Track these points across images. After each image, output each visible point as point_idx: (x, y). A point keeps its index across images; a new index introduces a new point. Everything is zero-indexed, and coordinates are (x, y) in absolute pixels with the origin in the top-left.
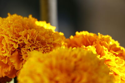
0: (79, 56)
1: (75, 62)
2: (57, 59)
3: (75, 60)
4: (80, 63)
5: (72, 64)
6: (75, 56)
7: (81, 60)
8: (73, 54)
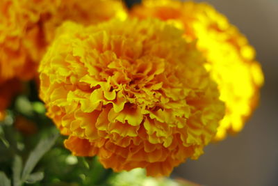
0: (151, 32)
1: (144, 42)
2: (110, 33)
3: (143, 38)
4: (152, 42)
5: (139, 44)
6: (144, 32)
7: (154, 38)
8: (140, 27)
